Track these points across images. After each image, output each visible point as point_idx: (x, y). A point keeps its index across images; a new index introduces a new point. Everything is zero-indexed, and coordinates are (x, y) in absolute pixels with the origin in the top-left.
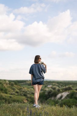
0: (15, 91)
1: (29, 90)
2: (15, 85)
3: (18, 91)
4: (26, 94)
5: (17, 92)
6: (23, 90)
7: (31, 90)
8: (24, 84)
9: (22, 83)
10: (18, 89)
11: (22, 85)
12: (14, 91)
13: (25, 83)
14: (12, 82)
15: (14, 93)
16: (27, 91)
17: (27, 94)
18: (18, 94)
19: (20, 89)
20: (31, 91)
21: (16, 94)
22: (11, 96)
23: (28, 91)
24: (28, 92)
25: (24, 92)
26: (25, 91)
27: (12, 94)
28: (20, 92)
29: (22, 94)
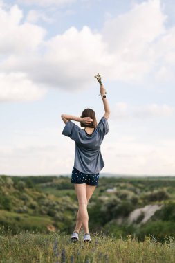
0: (28, 204)
1: (60, 200)
2: (27, 190)
3: (35, 203)
4: (52, 210)
5: (33, 207)
6: (46, 201)
7: (63, 201)
8: (48, 186)
9: (44, 185)
10: (35, 200)
11: (43, 187)
12: (25, 204)
13: (49, 183)
14: (21, 182)
15: (25, 208)
16: (54, 203)
17: (56, 211)
18: (35, 212)
19: (39, 199)
20: (65, 203)
21: (31, 211)
22: (19, 215)
23: (58, 203)
24: (58, 207)
25: (47, 205)
26: (51, 203)
27: (20, 212)
28: (40, 205)
29: (44, 212)
